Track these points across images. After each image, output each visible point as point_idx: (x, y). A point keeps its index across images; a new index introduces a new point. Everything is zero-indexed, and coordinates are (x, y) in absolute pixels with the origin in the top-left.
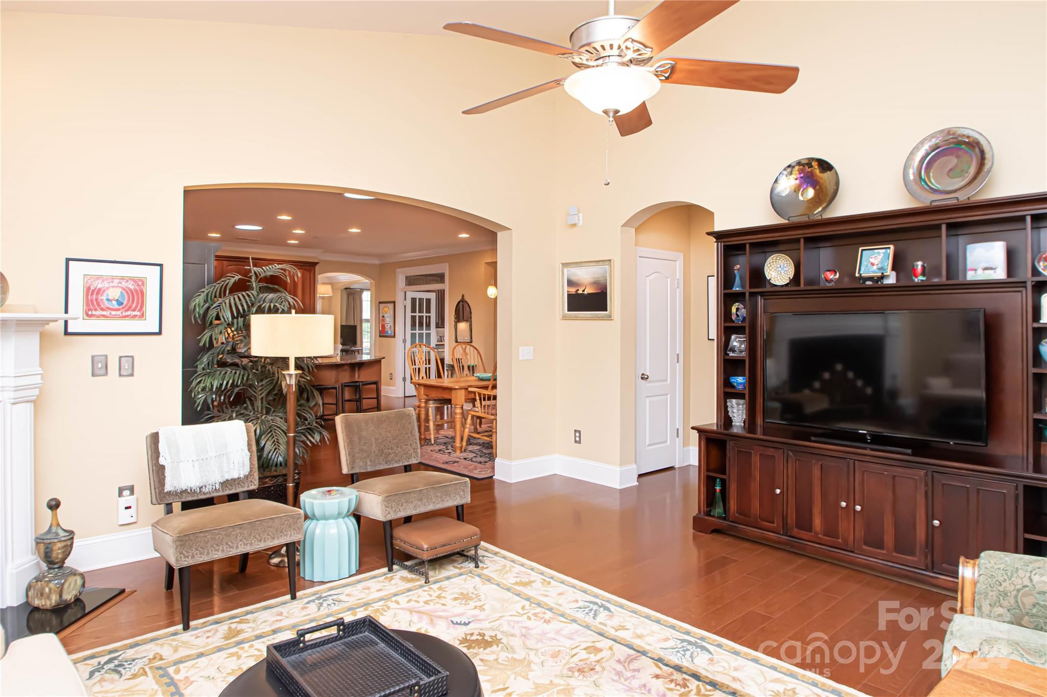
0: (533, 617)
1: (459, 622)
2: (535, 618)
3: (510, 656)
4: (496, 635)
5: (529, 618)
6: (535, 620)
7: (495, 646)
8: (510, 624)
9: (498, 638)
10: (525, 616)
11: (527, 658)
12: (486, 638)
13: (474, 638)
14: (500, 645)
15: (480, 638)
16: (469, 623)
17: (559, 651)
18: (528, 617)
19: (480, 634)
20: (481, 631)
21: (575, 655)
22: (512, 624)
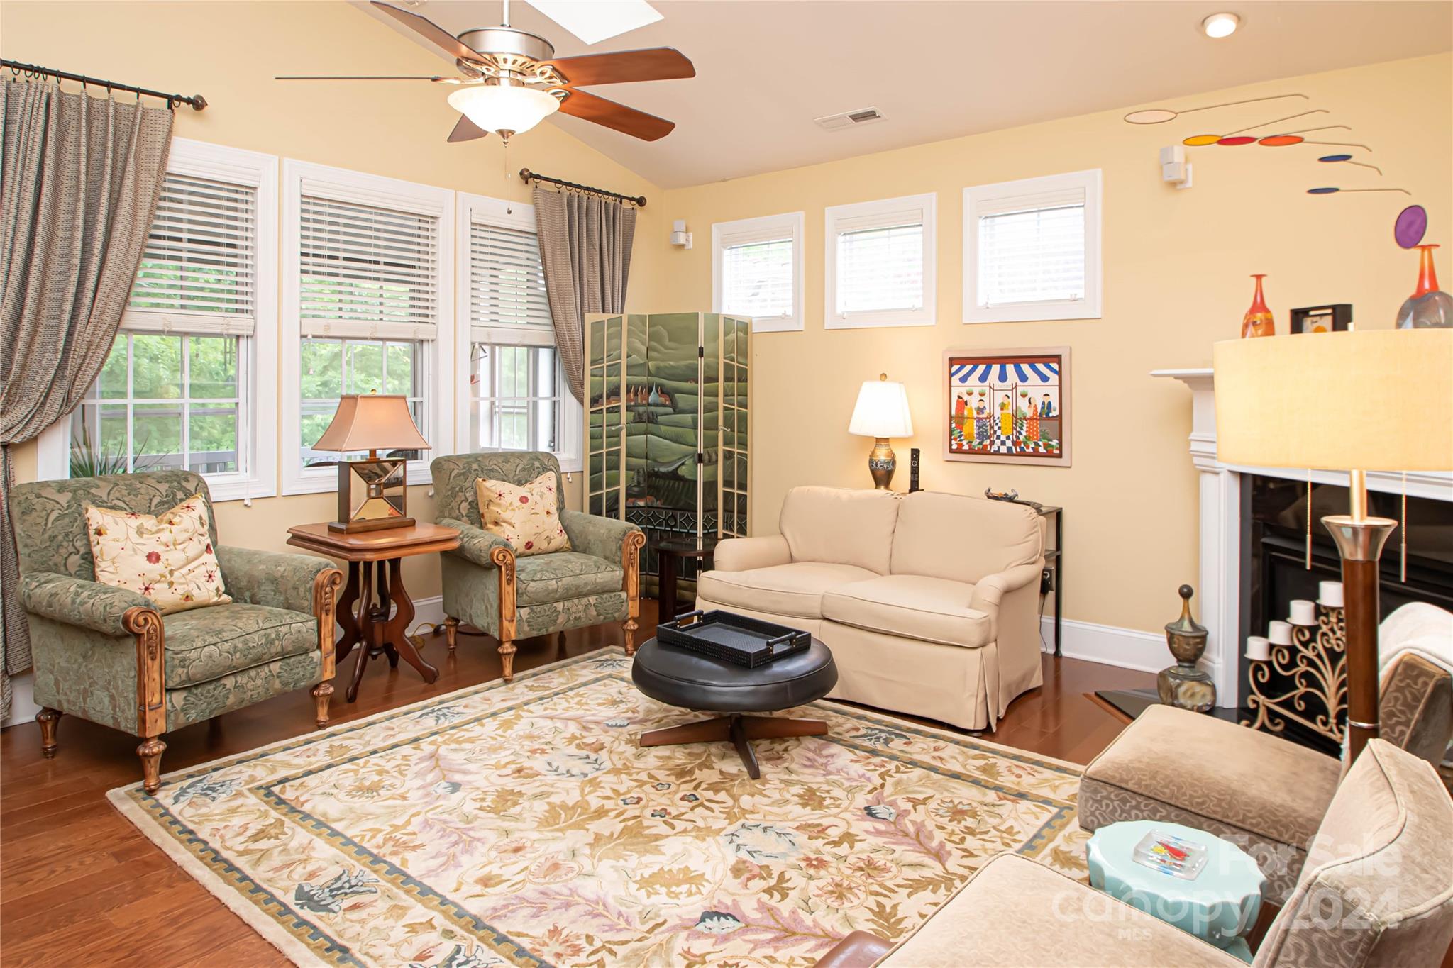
0: (583, 942)
1: (722, 918)
2: (577, 942)
3: (622, 862)
4: (649, 897)
5: (590, 939)
6: (578, 937)
7: (646, 875)
8: (627, 921)
9: (643, 890)
10: (597, 944)
11: (595, 861)
12: (663, 890)
13: (685, 888)
14: (638, 878)
15: (674, 889)
16: (702, 920)
17: (545, 877)
18: (591, 944)
19: (677, 896)
20: (676, 901)
21: (522, 871)
22: (623, 924)
